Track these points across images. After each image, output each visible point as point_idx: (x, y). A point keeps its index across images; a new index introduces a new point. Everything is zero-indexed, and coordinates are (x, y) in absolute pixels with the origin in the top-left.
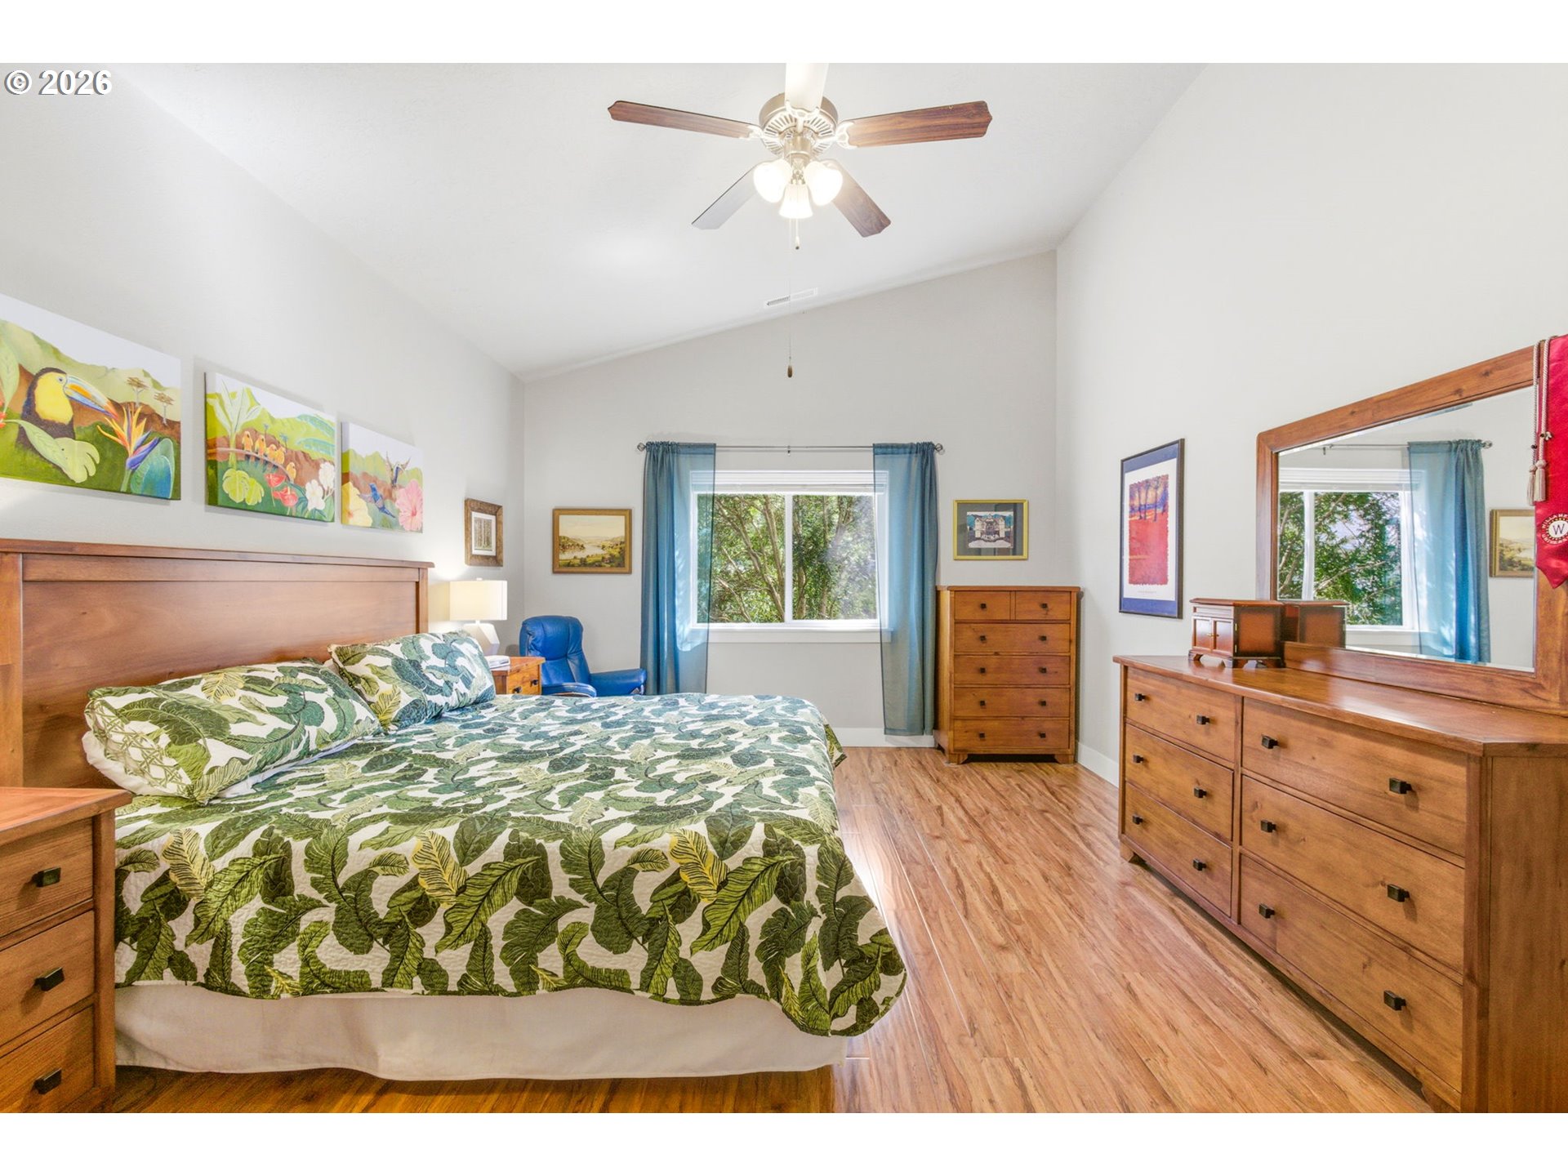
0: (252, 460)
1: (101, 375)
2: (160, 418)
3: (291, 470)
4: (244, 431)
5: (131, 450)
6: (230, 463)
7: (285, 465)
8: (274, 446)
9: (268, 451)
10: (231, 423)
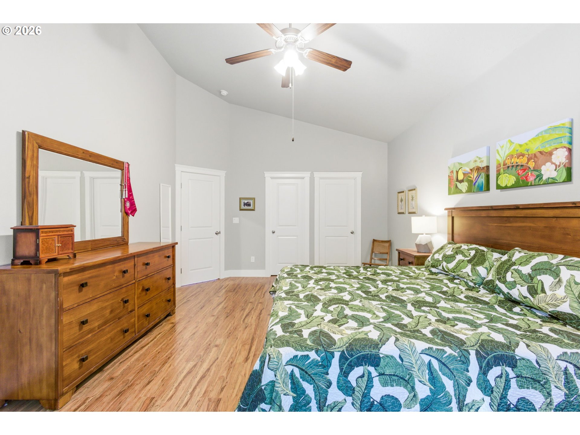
0: (510, 168)
1: (468, 164)
2: (481, 168)
3: (531, 165)
4: (507, 158)
5: (474, 181)
6: (501, 173)
7: (527, 163)
8: (521, 157)
9: (518, 161)
10: (501, 158)
